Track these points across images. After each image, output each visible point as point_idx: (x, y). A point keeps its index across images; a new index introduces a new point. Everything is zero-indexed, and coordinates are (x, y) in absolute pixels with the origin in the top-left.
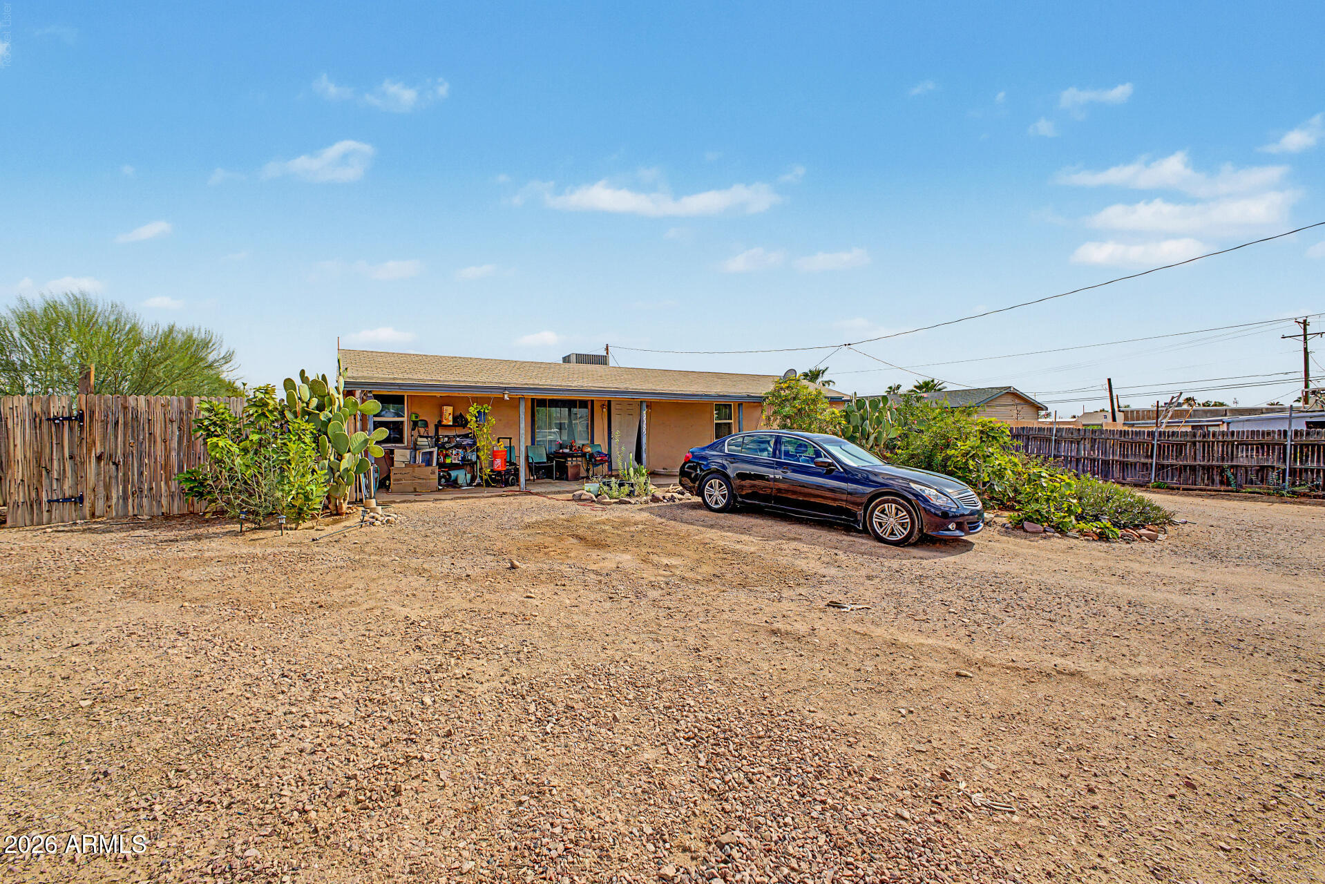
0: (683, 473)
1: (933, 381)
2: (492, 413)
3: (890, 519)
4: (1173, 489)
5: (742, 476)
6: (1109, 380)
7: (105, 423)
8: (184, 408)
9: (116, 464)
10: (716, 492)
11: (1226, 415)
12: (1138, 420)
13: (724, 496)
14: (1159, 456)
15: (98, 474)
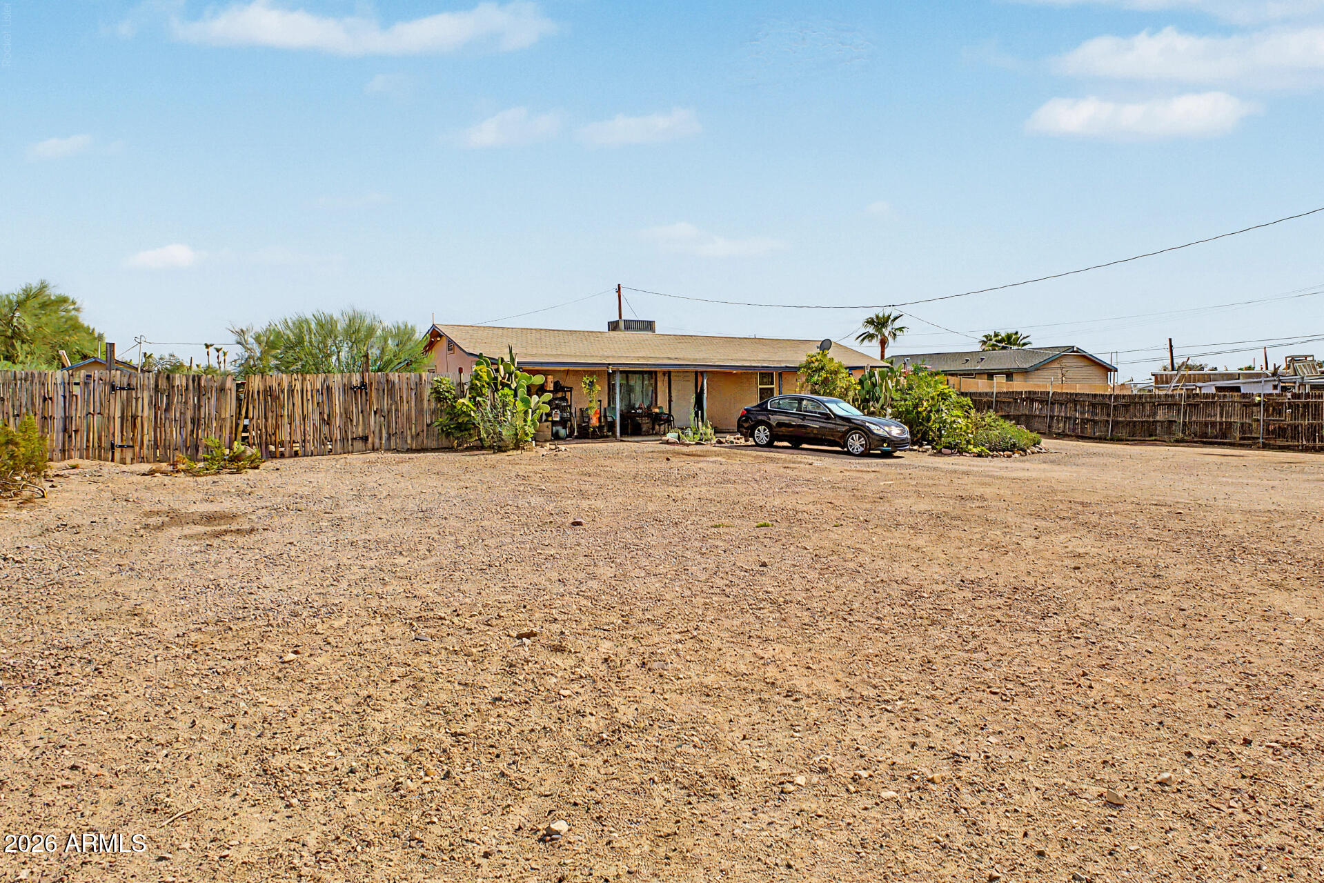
0: (740, 426)
1: (1017, 333)
2: (598, 382)
3: (856, 443)
4: (1122, 440)
5: (780, 425)
6: (1170, 340)
7: (378, 390)
8: (418, 381)
9: (384, 417)
10: (762, 434)
11: (1239, 379)
12: (1162, 383)
13: (767, 436)
14: (1114, 415)
15: (375, 422)
